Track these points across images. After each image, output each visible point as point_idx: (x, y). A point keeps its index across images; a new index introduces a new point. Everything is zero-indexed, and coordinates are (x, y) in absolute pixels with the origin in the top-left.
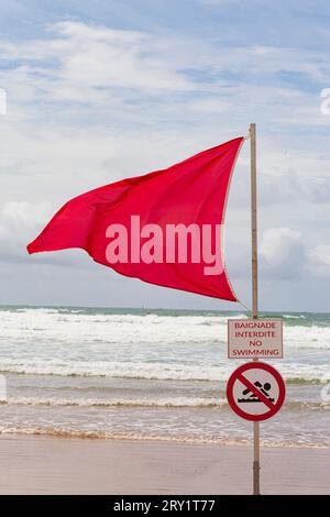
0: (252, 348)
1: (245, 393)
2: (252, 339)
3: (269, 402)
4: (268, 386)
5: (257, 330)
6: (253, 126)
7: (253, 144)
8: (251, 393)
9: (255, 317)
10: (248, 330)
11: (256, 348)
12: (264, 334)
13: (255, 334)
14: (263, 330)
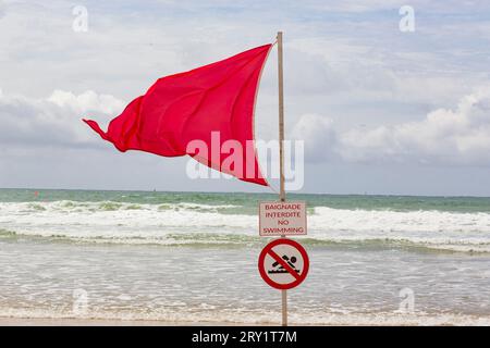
0: (280, 227)
1: (274, 265)
2: (281, 219)
3: (295, 273)
4: (294, 260)
5: (284, 211)
6: (280, 34)
7: (280, 49)
8: (279, 266)
9: (283, 200)
10: (276, 211)
11: (284, 226)
12: (291, 215)
13: (283, 215)
14: (289, 211)
